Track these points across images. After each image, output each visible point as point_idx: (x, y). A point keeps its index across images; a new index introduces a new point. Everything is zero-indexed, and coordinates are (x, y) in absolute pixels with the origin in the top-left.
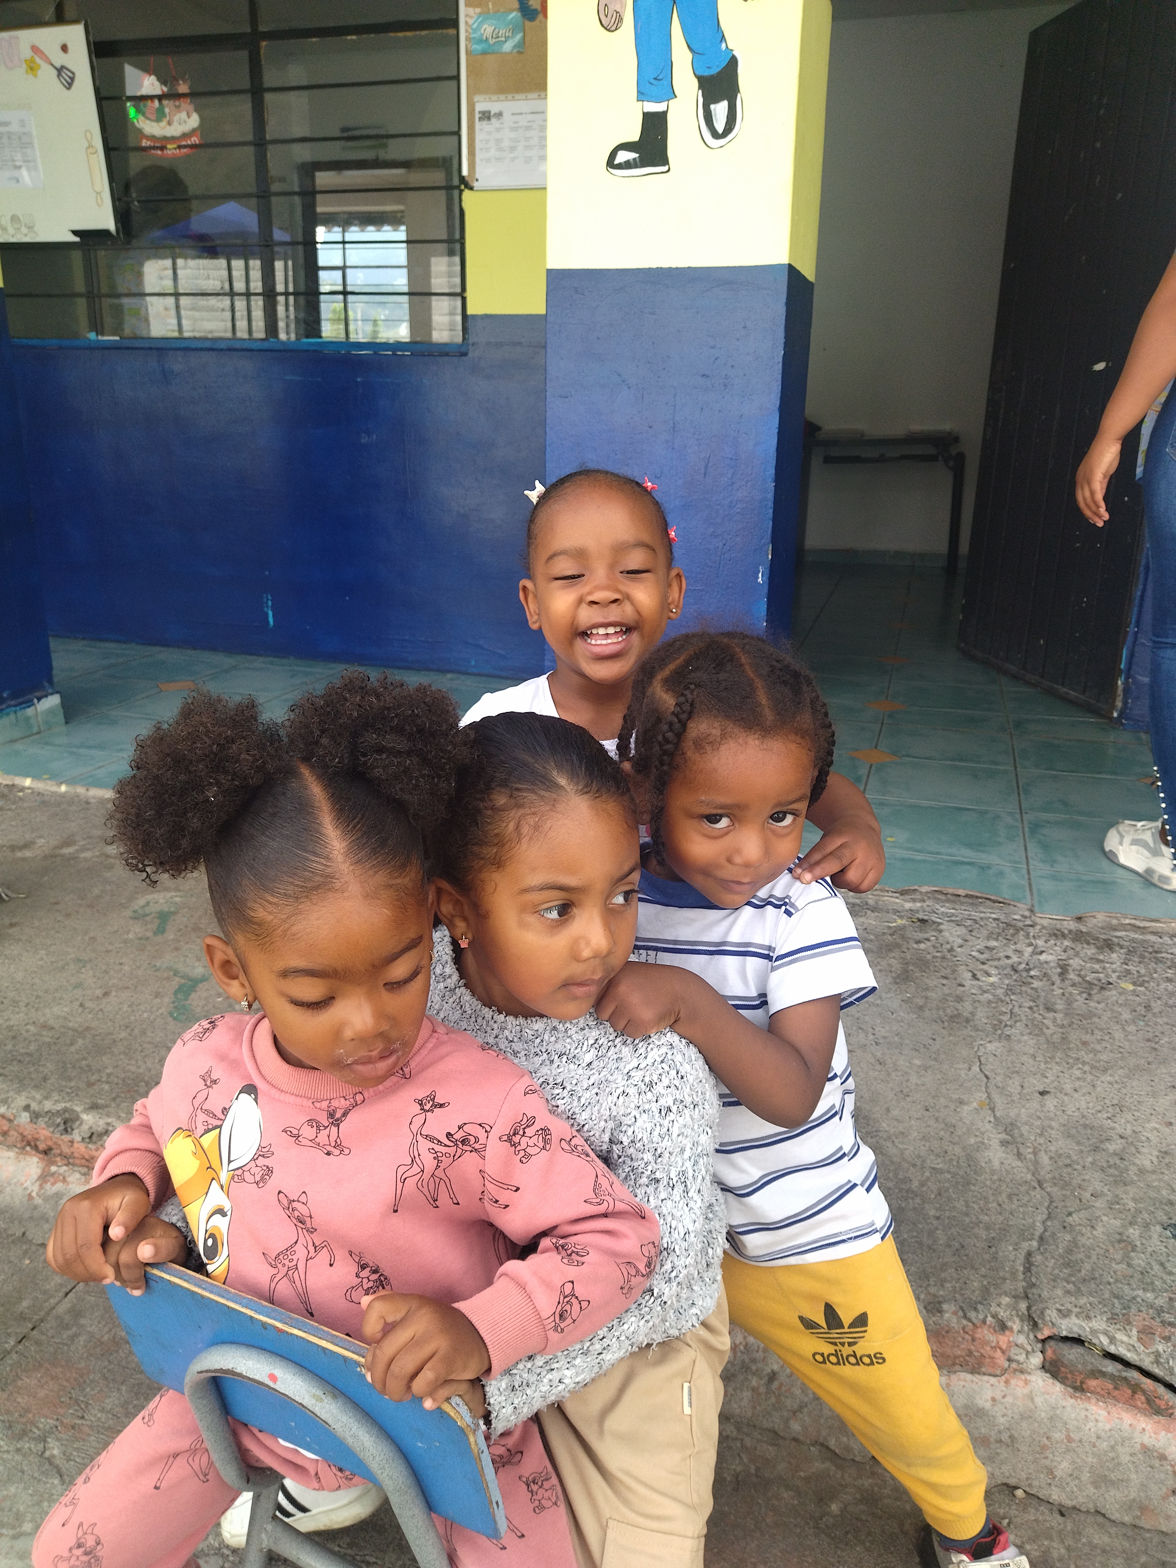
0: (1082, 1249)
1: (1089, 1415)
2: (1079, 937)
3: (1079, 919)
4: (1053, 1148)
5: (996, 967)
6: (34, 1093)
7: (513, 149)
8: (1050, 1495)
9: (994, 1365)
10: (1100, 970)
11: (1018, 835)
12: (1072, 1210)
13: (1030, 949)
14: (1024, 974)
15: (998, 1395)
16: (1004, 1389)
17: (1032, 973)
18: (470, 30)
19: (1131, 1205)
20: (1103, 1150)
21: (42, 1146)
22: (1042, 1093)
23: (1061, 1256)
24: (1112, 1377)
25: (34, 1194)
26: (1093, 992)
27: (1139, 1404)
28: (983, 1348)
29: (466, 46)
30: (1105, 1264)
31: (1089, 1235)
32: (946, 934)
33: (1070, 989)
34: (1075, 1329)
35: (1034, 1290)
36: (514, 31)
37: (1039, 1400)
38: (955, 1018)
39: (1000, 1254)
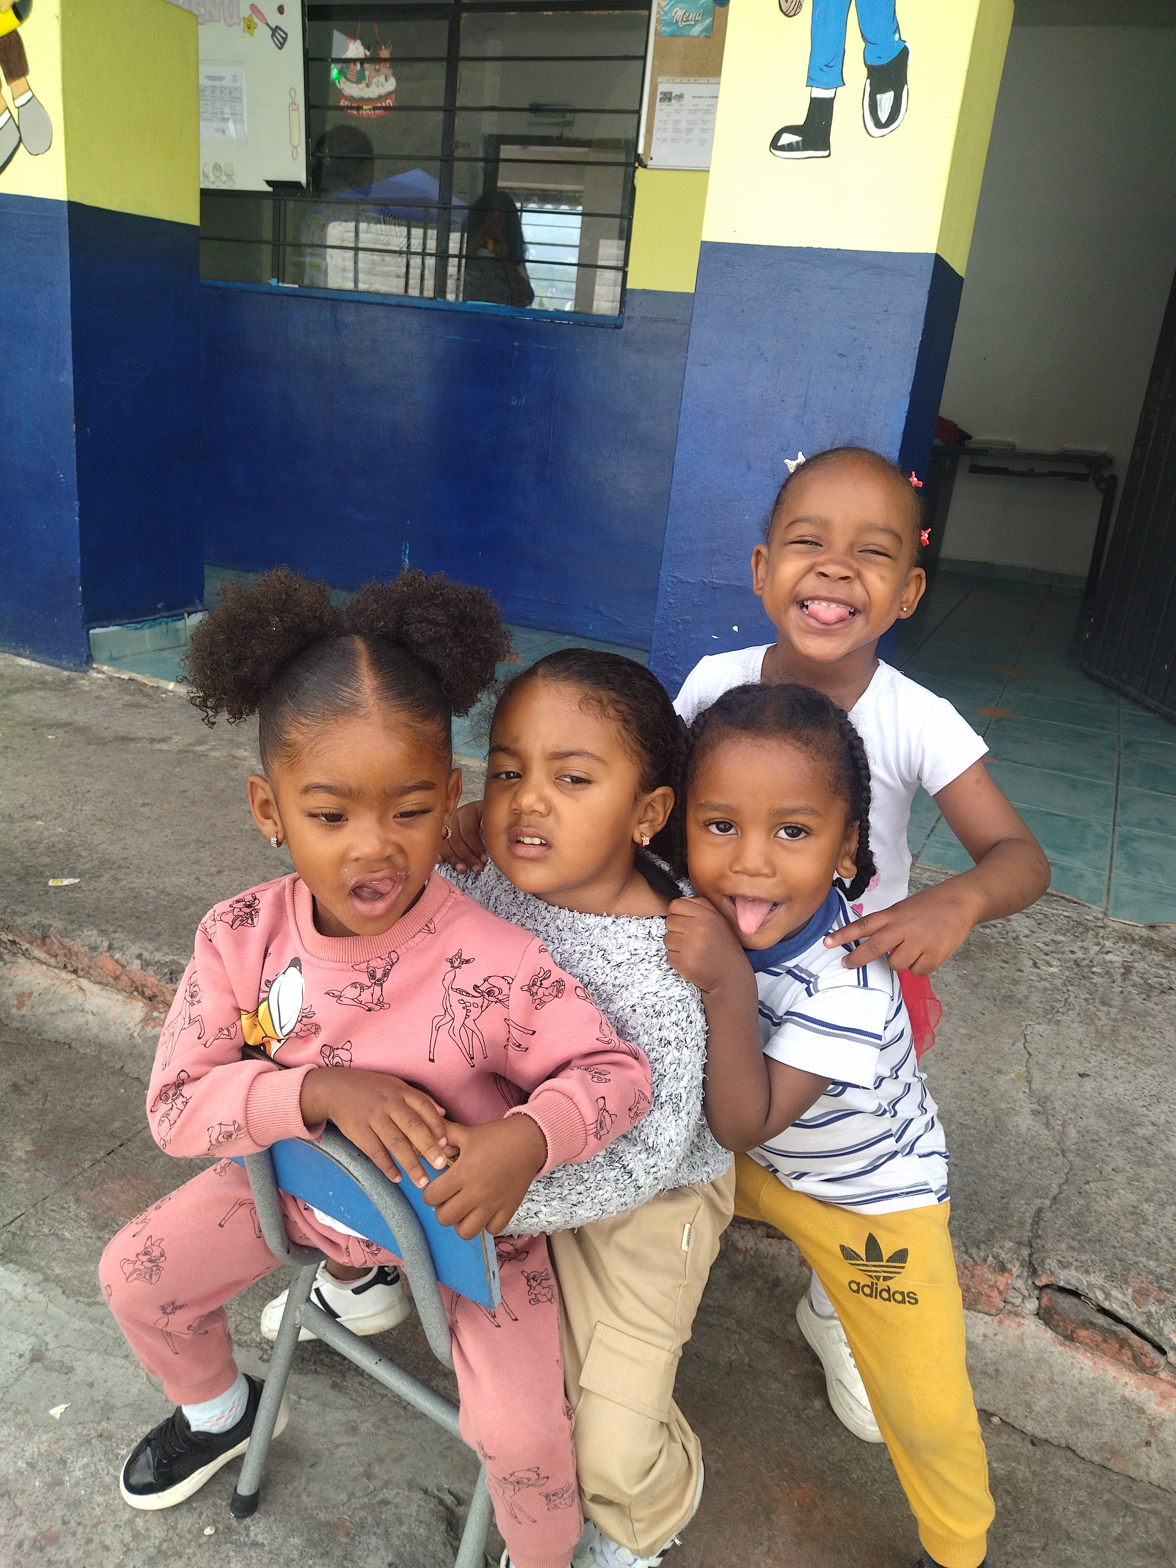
0: (1093, 1214)
1: (1075, 1363)
2: (1148, 943)
3: (1152, 927)
4: (1083, 1124)
5: (1059, 959)
6: (147, 944)
7: (689, 131)
8: (1025, 1426)
9: (990, 1304)
10: (1164, 976)
11: (1107, 844)
12: (1091, 1179)
13: (1097, 948)
14: (1086, 970)
15: (990, 1332)
16: (996, 1327)
17: (1094, 969)
18: (662, 12)
19: (1151, 1184)
20: (1133, 1132)
21: (148, 993)
22: (1081, 1075)
23: (1071, 1216)
24: (1102, 1329)
25: (135, 1034)
26: (1152, 995)
27: (1125, 1359)
28: (980, 1285)
29: (656, 27)
30: (1114, 1231)
31: (1103, 1203)
32: (1015, 924)
33: (1130, 989)
34: (1073, 1281)
35: (1039, 1241)
36: (704, 15)
37: (1029, 1343)
38: (1008, 998)
39: (1012, 1205)
